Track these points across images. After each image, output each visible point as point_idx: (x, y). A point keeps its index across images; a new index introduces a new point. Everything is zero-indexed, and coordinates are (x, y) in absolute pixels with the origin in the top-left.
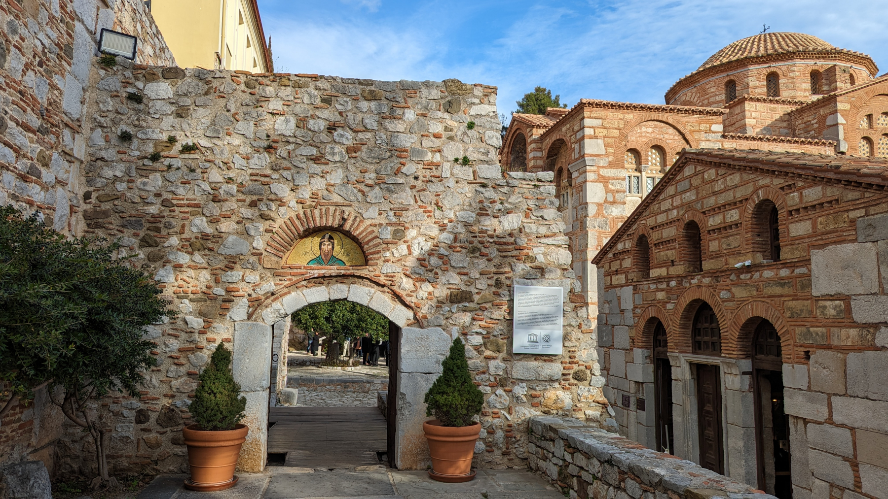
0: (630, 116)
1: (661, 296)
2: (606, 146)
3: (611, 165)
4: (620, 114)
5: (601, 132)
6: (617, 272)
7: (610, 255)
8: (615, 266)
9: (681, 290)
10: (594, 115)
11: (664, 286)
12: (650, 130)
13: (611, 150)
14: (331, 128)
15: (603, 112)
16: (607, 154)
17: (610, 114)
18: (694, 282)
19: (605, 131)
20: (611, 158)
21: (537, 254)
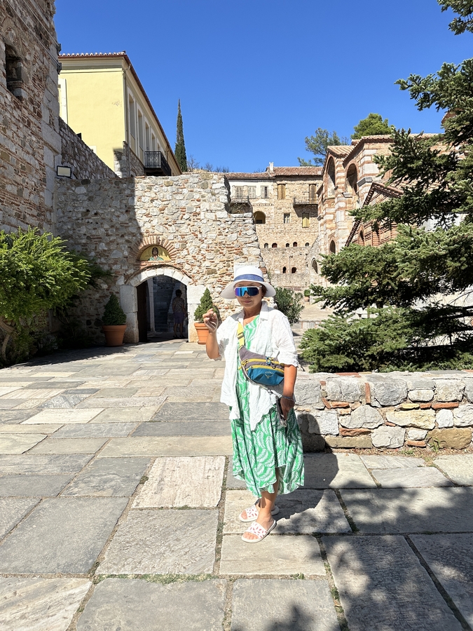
10: (372, 147)
14: (152, 201)
15: (378, 145)
21: (245, 251)
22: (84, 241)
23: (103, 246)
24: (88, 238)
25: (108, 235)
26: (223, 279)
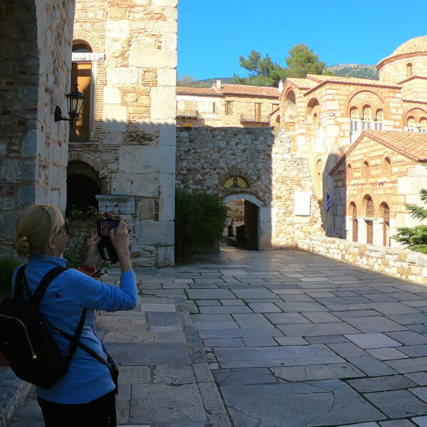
0: (352, 88)
1: (355, 192)
2: (340, 105)
3: (342, 116)
4: (346, 87)
5: (336, 97)
6: (339, 180)
7: (336, 172)
8: (338, 177)
9: (362, 190)
10: (333, 87)
11: (356, 188)
12: (363, 96)
13: (342, 107)
14: (237, 144)
15: (337, 86)
16: (340, 110)
17: (342, 87)
18: (367, 187)
19: (339, 97)
20: (342, 112)
21: (302, 183)
22: (185, 172)
23: (199, 176)
24: (188, 170)
25: (203, 168)
26: (287, 203)
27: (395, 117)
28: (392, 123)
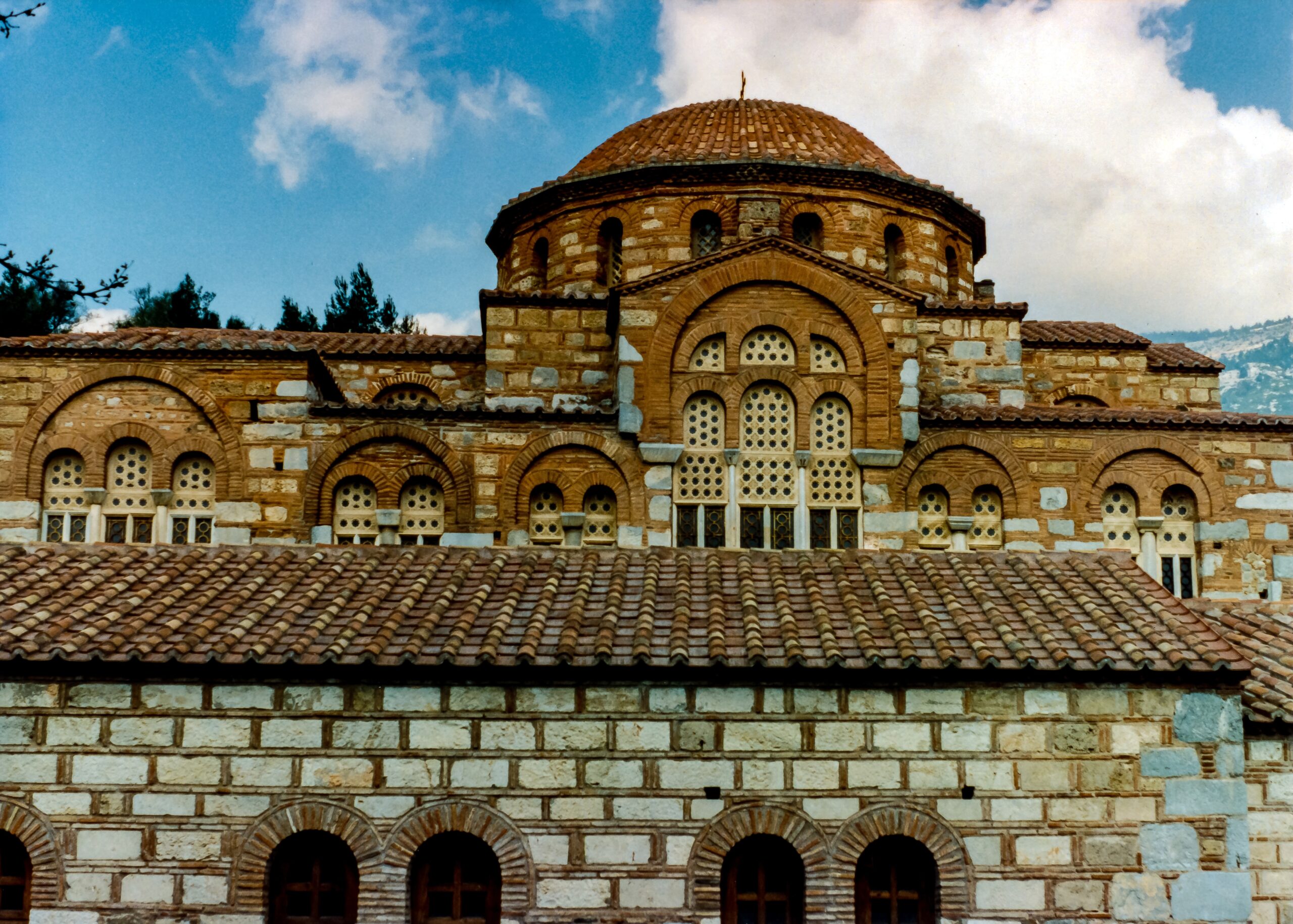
0: (59, 370)
4: (32, 368)
12: (115, 401)
27: (267, 486)
28: (249, 513)
